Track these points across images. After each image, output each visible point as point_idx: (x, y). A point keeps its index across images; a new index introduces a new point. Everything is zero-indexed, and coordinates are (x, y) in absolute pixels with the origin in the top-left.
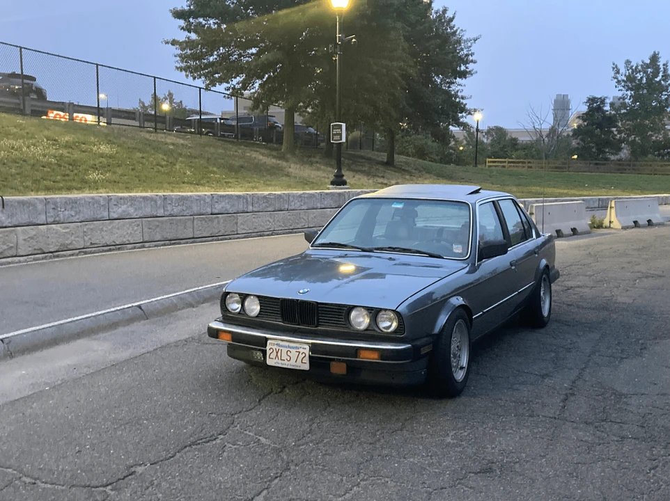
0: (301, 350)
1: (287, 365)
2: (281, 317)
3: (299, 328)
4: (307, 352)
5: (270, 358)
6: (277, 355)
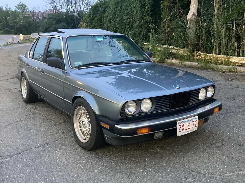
0: (195, 120)
1: (188, 131)
2: (169, 106)
3: (179, 109)
4: (197, 119)
5: (179, 132)
6: (183, 128)
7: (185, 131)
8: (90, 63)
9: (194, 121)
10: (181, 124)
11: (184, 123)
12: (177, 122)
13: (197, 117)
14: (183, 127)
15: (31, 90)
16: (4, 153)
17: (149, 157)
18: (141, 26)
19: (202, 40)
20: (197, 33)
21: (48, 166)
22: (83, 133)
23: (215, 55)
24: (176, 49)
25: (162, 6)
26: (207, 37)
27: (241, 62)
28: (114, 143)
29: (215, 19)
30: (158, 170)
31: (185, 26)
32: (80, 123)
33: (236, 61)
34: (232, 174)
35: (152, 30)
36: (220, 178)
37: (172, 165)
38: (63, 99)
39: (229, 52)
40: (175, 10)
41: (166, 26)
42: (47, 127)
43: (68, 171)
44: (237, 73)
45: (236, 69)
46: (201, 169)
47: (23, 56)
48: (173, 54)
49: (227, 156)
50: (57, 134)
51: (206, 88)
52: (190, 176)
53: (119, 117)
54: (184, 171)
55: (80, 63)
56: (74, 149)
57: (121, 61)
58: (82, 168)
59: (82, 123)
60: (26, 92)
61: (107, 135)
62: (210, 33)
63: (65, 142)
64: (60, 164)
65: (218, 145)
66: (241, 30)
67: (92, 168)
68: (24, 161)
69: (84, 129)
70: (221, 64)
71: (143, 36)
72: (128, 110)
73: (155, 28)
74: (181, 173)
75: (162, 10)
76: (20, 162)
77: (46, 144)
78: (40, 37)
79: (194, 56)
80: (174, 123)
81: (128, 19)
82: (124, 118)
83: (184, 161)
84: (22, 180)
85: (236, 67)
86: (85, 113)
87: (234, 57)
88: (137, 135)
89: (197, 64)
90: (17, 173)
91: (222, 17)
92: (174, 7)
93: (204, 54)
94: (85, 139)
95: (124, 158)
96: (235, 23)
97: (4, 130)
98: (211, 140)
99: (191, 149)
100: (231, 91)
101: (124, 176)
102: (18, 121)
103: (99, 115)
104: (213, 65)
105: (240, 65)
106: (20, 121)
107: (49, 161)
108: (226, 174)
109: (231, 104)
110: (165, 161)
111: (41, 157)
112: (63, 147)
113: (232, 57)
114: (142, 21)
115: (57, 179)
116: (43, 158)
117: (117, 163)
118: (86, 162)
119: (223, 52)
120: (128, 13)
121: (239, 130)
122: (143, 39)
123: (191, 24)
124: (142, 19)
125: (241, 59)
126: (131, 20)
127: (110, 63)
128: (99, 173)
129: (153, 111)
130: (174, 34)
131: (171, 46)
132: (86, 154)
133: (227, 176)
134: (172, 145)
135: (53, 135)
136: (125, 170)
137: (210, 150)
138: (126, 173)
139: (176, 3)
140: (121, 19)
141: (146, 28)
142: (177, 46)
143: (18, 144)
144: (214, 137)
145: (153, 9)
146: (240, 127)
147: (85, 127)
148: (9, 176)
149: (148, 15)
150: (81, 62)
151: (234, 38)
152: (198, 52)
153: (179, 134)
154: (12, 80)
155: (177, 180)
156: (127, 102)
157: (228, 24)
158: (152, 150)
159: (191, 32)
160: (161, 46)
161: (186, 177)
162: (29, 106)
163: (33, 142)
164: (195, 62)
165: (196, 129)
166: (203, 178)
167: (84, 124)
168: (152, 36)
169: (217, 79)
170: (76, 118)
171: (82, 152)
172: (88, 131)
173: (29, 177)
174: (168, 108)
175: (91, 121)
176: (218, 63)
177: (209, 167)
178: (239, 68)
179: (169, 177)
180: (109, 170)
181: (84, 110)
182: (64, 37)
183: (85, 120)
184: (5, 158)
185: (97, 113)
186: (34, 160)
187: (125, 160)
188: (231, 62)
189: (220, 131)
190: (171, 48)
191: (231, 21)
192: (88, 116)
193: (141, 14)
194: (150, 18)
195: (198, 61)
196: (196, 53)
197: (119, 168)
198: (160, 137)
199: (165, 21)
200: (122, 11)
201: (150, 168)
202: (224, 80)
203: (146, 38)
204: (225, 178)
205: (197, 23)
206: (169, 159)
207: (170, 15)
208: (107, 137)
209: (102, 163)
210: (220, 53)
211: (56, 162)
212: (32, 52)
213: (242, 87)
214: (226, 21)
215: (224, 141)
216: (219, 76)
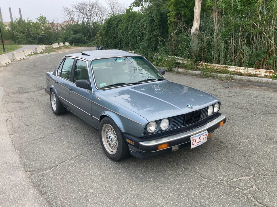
1: (200, 144)
2: (184, 123)
3: (191, 125)
4: (207, 133)
5: (192, 145)
6: (195, 142)
7: (197, 144)
8: (113, 84)
9: (204, 135)
10: (194, 139)
11: (196, 138)
12: (191, 137)
13: (207, 131)
14: (195, 140)
15: (60, 104)
16: (44, 165)
17: (167, 166)
18: (151, 38)
19: (204, 51)
20: (199, 46)
21: (83, 177)
22: (110, 146)
23: (214, 65)
24: (181, 59)
25: (169, 21)
26: (208, 49)
27: (236, 70)
28: (138, 156)
29: (215, 33)
30: (176, 178)
31: (189, 40)
32: (107, 137)
33: (233, 70)
34: (237, 180)
35: (160, 42)
36: (227, 184)
37: (187, 172)
38: (91, 116)
39: (227, 62)
40: (181, 25)
41: (173, 39)
42: (77, 138)
43: (100, 181)
44: (234, 81)
45: (233, 77)
46: (211, 176)
47: (51, 73)
48: (179, 63)
49: (231, 162)
50: (87, 145)
51: (213, 106)
52: (203, 183)
53: (143, 134)
54: (197, 178)
55: (105, 85)
56: (104, 160)
57: (139, 81)
58: (112, 179)
59: (110, 138)
60: (56, 105)
61: (132, 150)
62: (210, 45)
63: (95, 153)
64: (93, 174)
65: (223, 152)
66: (237, 43)
67: (121, 178)
68: (62, 173)
69: (111, 143)
70: (220, 72)
71: (152, 48)
72: (150, 129)
73: (162, 41)
74: (195, 180)
75: (169, 26)
76: (58, 174)
77: (79, 155)
78: (66, 58)
79: (197, 65)
80: (188, 138)
81: (138, 32)
82: (146, 136)
83: (196, 168)
84: (63, 192)
85: (233, 75)
86: (112, 129)
87: (231, 66)
88: (158, 150)
89: (199, 72)
90: (57, 185)
91: (221, 32)
92: (179, 23)
93: (206, 64)
94: (112, 152)
95: (147, 167)
96: (232, 37)
97: (41, 142)
98: (217, 148)
99: (201, 157)
100: (230, 99)
101: (148, 185)
102: (51, 134)
103: (125, 133)
104: (213, 73)
105: (236, 74)
106: (53, 133)
107: (83, 172)
108: (232, 180)
109: (231, 112)
110: (181, 169)
111: (76, 169)
112: (94, 158)
113: (229, 66)
114: (152, 34)
115: (92, 190)
116: (78, 169)
117: (141, 172)
118: (115, 172)
119: (222, 63)
120: (138, 27)
121: (240, 137)
122: (153, 50)
123: (194, 37)
124: (151, 33)
125: (237, 69)
126: (141, 34)
127: (130, 84)
128: (127, 182)
129: (171, 128)
130: (179, 46)
131: (177, 56)
132: (114, 164)
133: (233, 182)
134: (186, 153)
135: (84, 146)
136: (148, 179)
137: (218, 158)
138: (149, 182)
139: (181, 19)
140: (133, 32)
141: (155, 40)
142: (182, 57)
143: (55, 156)
144: (219, 144)
145: (160, 24)
146: (240, 135)
147: (112, 142)
148: (51, 187)
149: (157, 29)
150: (105, 83)
151: (231, 50)
152: (200, 62)
153: (192, 147)
154: (40, 92)
155: (192, 187)
156: (149, 122)
157: (226, 38)
158: (169, 159)
159: (194, 45)
160: (169, 56)
161: (200, 184)
162: (59, 118)
163: (67, 154)
164: (198, 71)
165: (206, 141)
166: (213, 184)
167: (111, 139)
168: (161, 48)
169: (217, 87)
170: (104, 133)
171: (111, 163)
172: (115, 145)
173: (68, 188)
174: (183, 124)
175: (118, 137)
176: (218, 71)
177: (218, 174)
178: (236, 76)
179: (185, 184)
180: (135, 180)
181: (111, 127)
182: (89, 60)
183: (112, 135)
184: (45, 170)
185: (123, 131)
186: (70, 171)
187: (148, 169)
188: (229, 71)
189: (224, 138)
190: (177, 59)
191: (229, 35)
192: (115, 132)
193: (151, 28)
194: (158, 32)
195: (200, 70)
196: (199, 63)
197: (143, 177)
198: (176, 149)
199: (172, 35)
200: (133, 25)
201: (169, 176)
202: (223, 88)
203: (155, 49)
204: (232, 184)
205: (200, 37)
206: (184, 168)
207: (176, 30)
208: (132, 151)
209: (129, 172)
210: (219, 63)
211: (90, 173)
212: (59, 71)
213: (239, 94)
214: (225, 35)
215: (228, 148)
216: (219, 84)
